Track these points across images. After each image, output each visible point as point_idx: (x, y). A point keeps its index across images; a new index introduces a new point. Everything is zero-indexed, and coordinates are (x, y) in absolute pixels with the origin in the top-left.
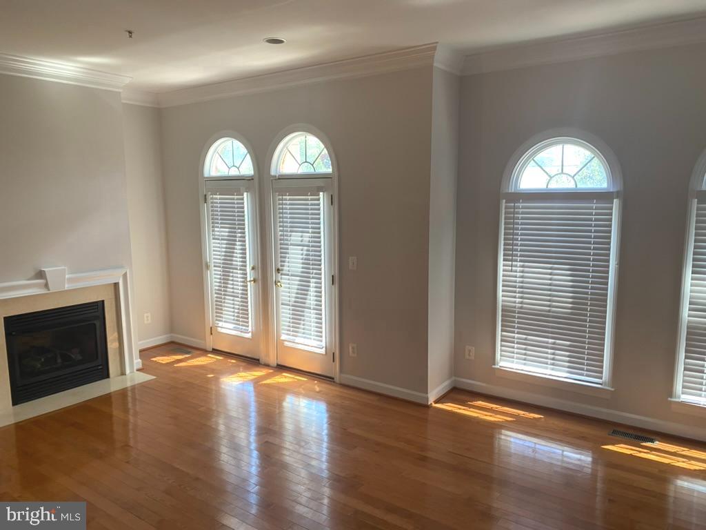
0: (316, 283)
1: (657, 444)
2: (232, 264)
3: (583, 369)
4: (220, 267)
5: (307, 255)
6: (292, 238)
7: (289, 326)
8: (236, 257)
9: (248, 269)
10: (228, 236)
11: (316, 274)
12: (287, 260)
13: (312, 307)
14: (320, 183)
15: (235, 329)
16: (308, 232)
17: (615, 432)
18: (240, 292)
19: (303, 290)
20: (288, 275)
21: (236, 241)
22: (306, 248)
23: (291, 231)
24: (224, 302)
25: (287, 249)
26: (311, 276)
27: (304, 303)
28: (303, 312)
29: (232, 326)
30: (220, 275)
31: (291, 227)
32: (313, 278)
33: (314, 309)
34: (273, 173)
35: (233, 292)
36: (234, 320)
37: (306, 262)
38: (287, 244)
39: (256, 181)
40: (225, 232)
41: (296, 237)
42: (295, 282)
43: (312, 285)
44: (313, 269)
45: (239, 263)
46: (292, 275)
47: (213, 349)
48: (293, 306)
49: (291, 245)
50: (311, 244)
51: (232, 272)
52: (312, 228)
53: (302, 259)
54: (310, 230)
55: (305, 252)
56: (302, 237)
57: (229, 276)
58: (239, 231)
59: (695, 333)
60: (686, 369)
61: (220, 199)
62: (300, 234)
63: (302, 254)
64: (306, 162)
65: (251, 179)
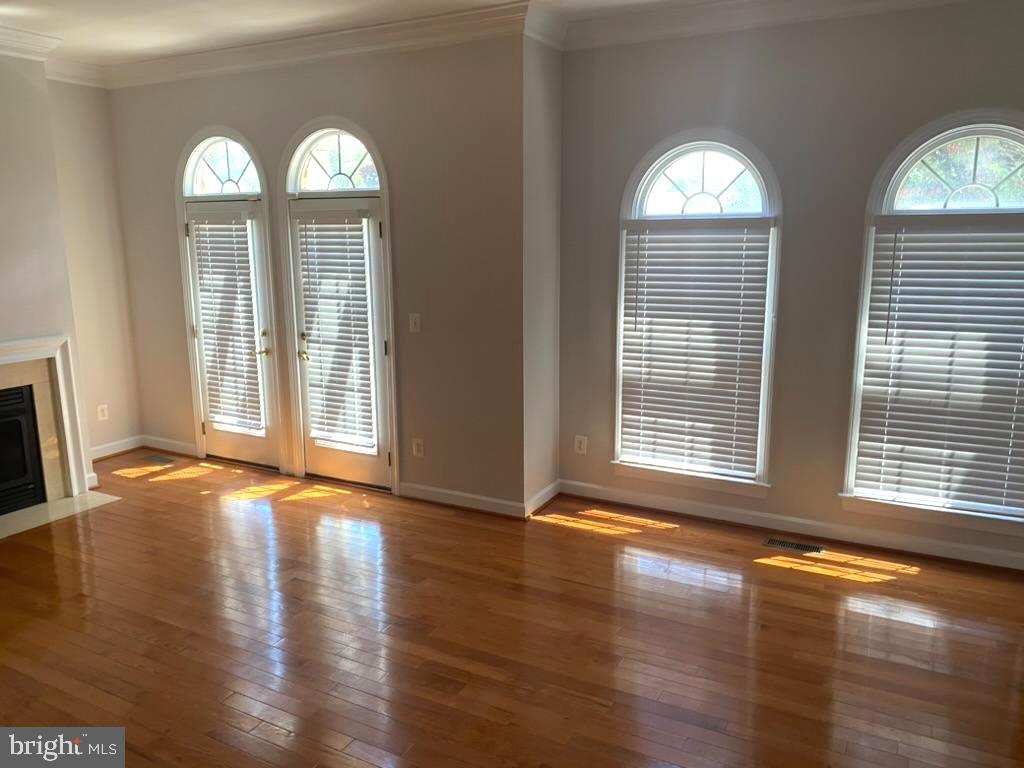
0: (360, 353)
1: (824, 554)
2: (231, 328)
3: (730, 461)
4: (213, 332)
5: (345, 312)
6: (322, 287)
7: (322, 417)
8: (238, 317)
9: (257, 337)
10: (225, 286)
11: (360, 339)
12: (316, 319)
13: (356, 388)
14: (363, 204)
15: (240, 424)
16: (347, 278)
17: (771, 542)
18: (246, 369)
19: (342, 366)
20: (318, 342)
21: (236, 293)
22: (343, 302)
23: (321, 277)
24: (222, 386)
25: (316, 303)
26: (353, 343)
27: (344, 383)
28: (343, 395)
29: (235, 420)
30: (214, 344)
31: (320, 271)
32: (356, 346)
33: (359, 391)
34: (290, 189)
35: (235, 370)
36: (237, 411)
37: (345, 322)
38: (316, 297)
39: (265, 201)
40: (219, 280)
41: (328, 286)
42: (329, 354)
43: (354, 355)
44: (356, 332)
45: (242, 327)
46: (325, 343)
47: (208, 456)
48: (327, 387)
49: (321, 297)
50: (351, 295)
51: (232, 340)
52: (352, 272)
53: (339, 318)
54: (350, 275)
55: (343, 308)
56: (337, 285)
57: (227, 346)
58: (241, 277)
59: (872, 406)
60: (860, 454)
61: (210, 230)
62: (335, 281)
63: (338, 311)
64: (340, 173)
65: (257, 199)
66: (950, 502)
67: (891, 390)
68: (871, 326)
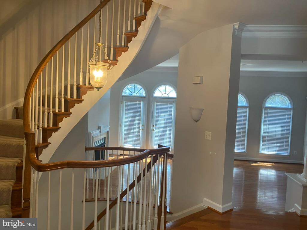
0: (169, 129)
2: (133, 124)
4: (127, 125)
5: (166, 121)
6: (161, 116)
8: (136, 122)
9: (141, 126)
10: (133, 115)
11: (170, 127)
12: (158, 123)
13: (167, 137)
14: (173, 100)
16: (168, 114)
18: (137, 133)
19: (164, 132)
20: (158, 127)
21: (136, 117)
22: (166, 119)
23: (160, 114)
24: (128, 137)
25: (159, 119)
26: (168, 127)
27: (165, 136)
28: (164, 138)
29: (132, 145)
32: (168, 128)
33: (168, 137)
35: (133, 134)
36: (133, 143)
37: (166, 123)
38: (159, 118)
39: (147, 98)
40: (131, 114)
41: (162, 116)
42: (161, 129)
43: (168, 130)
44: (168, 125)
45: (137, 124)
46: (160, 127)
47: (120, 154)
48: (159, 137)
49: (160, 118)
50: (168, 118)
51: (133, 127)
57: (132, 128)
58: (138, 113)
59: (264, 137)
60: (262, 146)
61: (130, 103)
62: (164, 115)
63: (165, 121)
64: (165, 93)
65: (145, 97)
66: (276, 153)
67: (267, 135)
68: (264, 124)
